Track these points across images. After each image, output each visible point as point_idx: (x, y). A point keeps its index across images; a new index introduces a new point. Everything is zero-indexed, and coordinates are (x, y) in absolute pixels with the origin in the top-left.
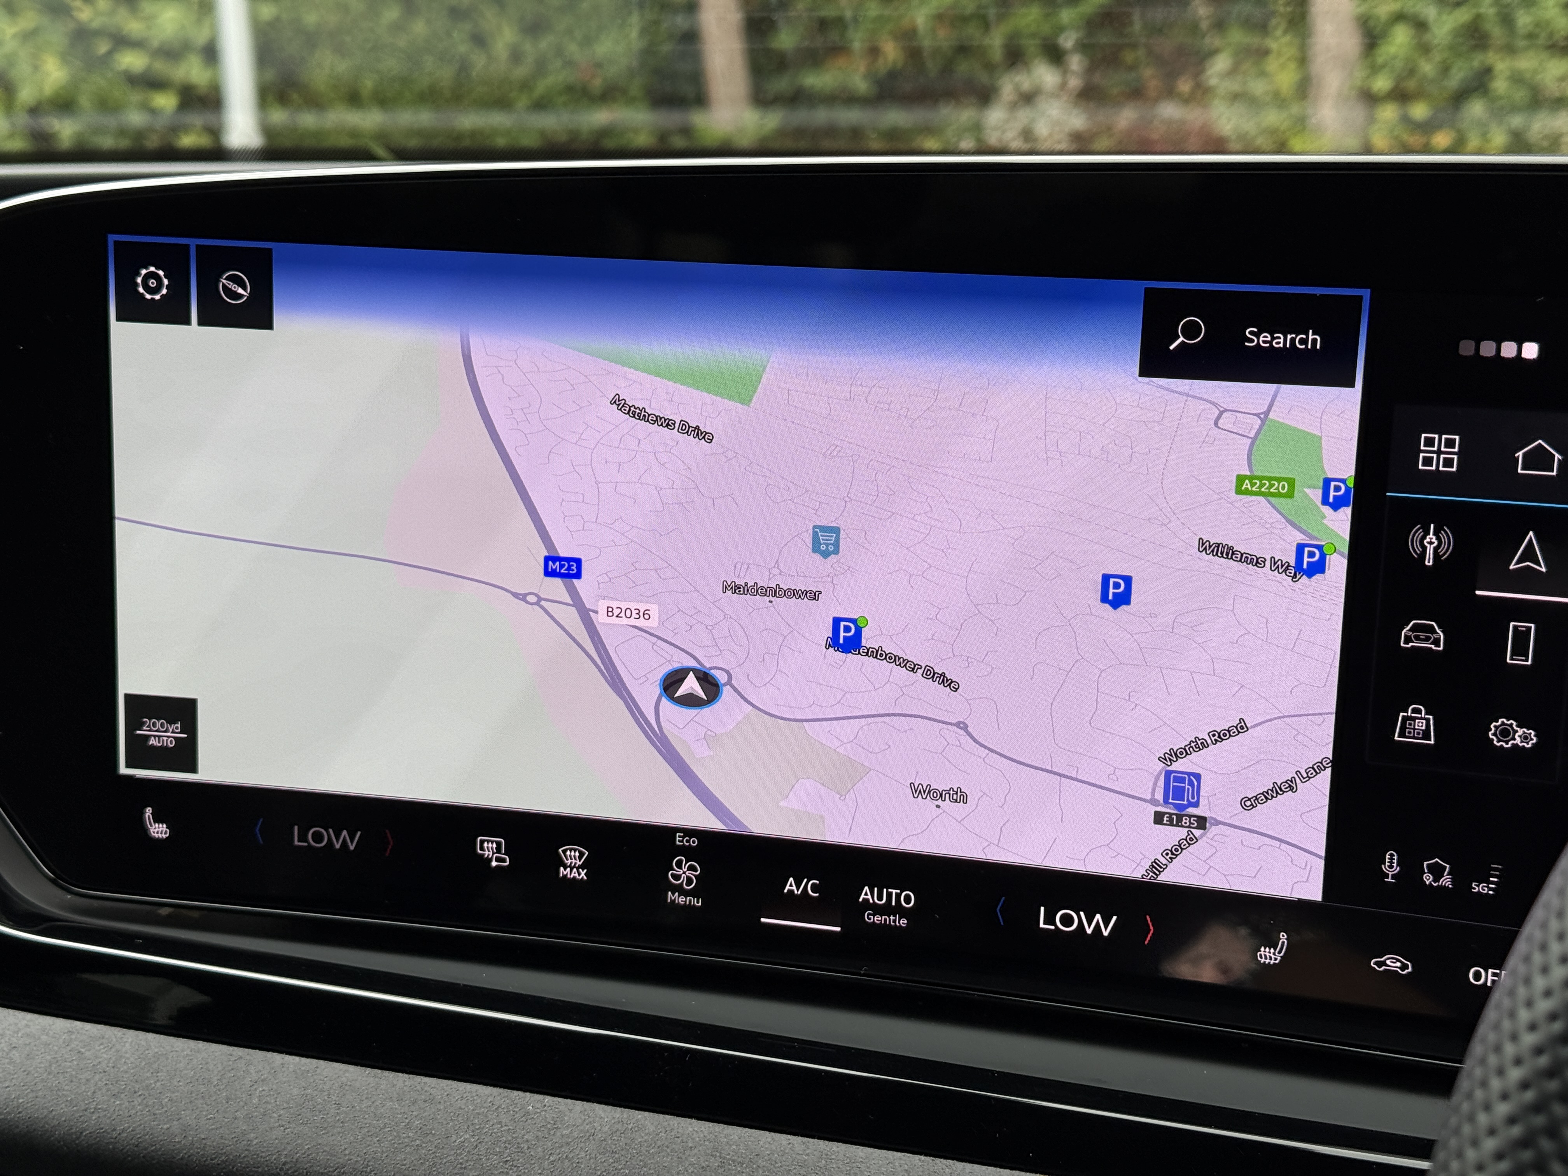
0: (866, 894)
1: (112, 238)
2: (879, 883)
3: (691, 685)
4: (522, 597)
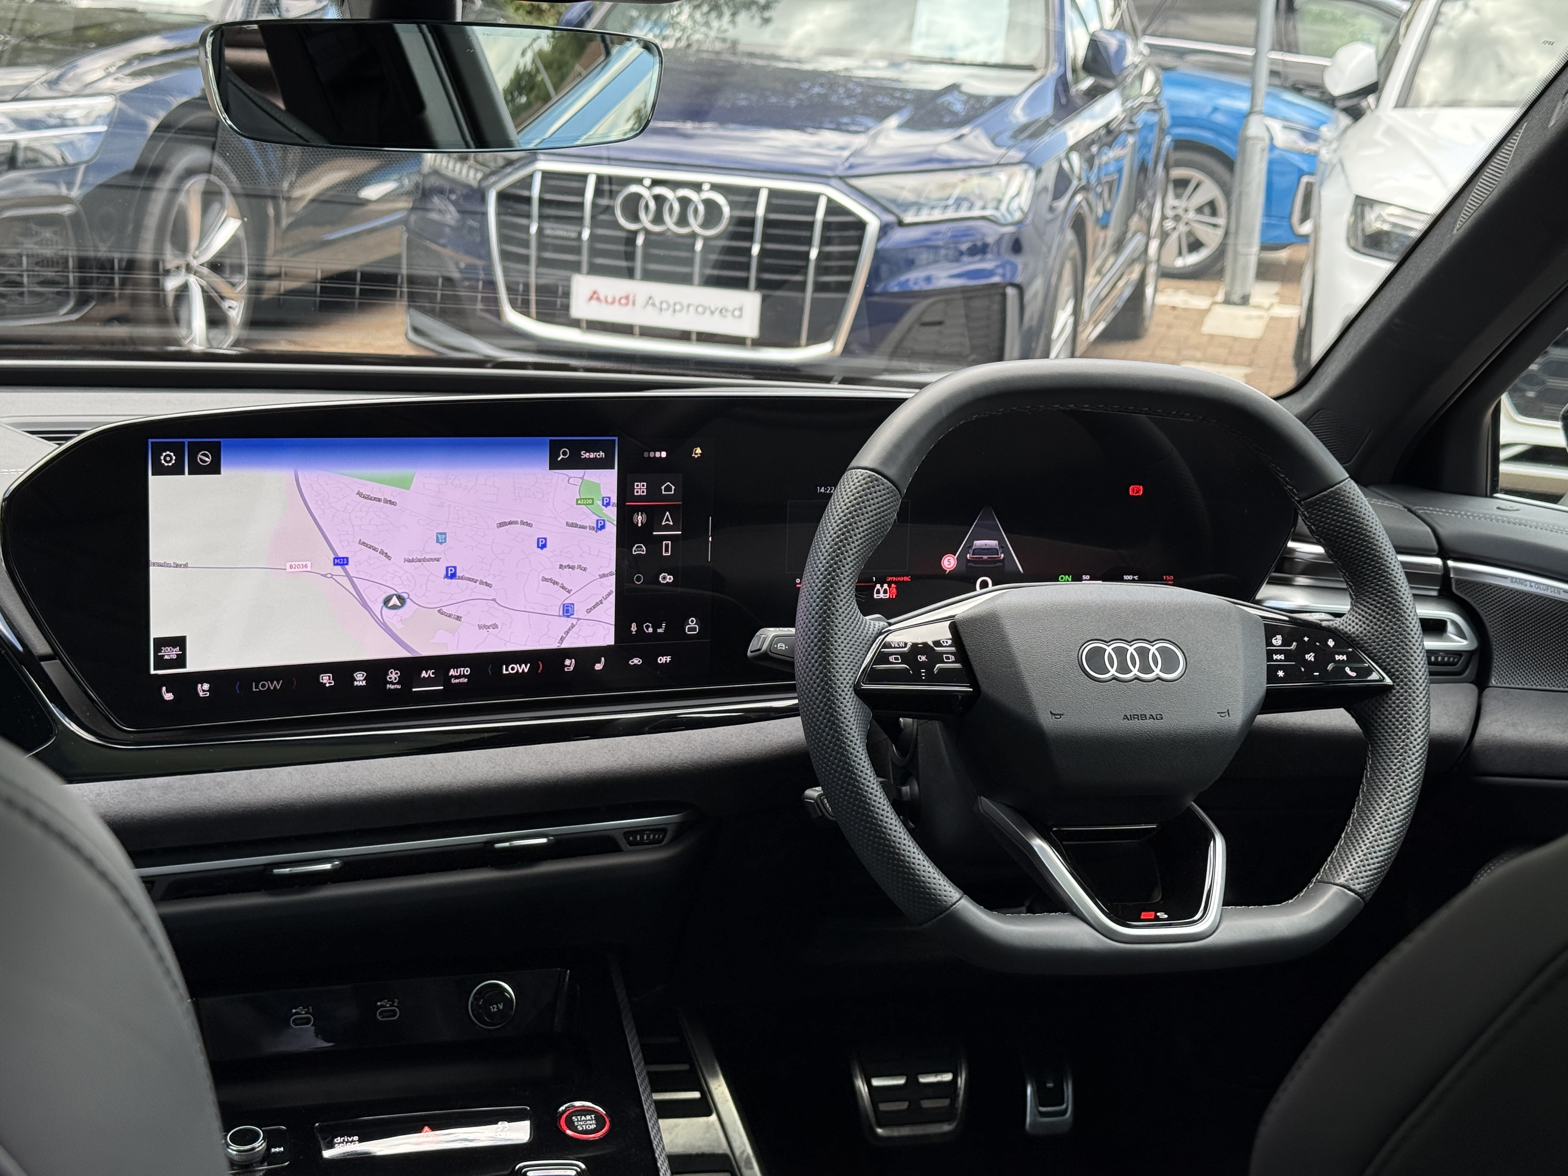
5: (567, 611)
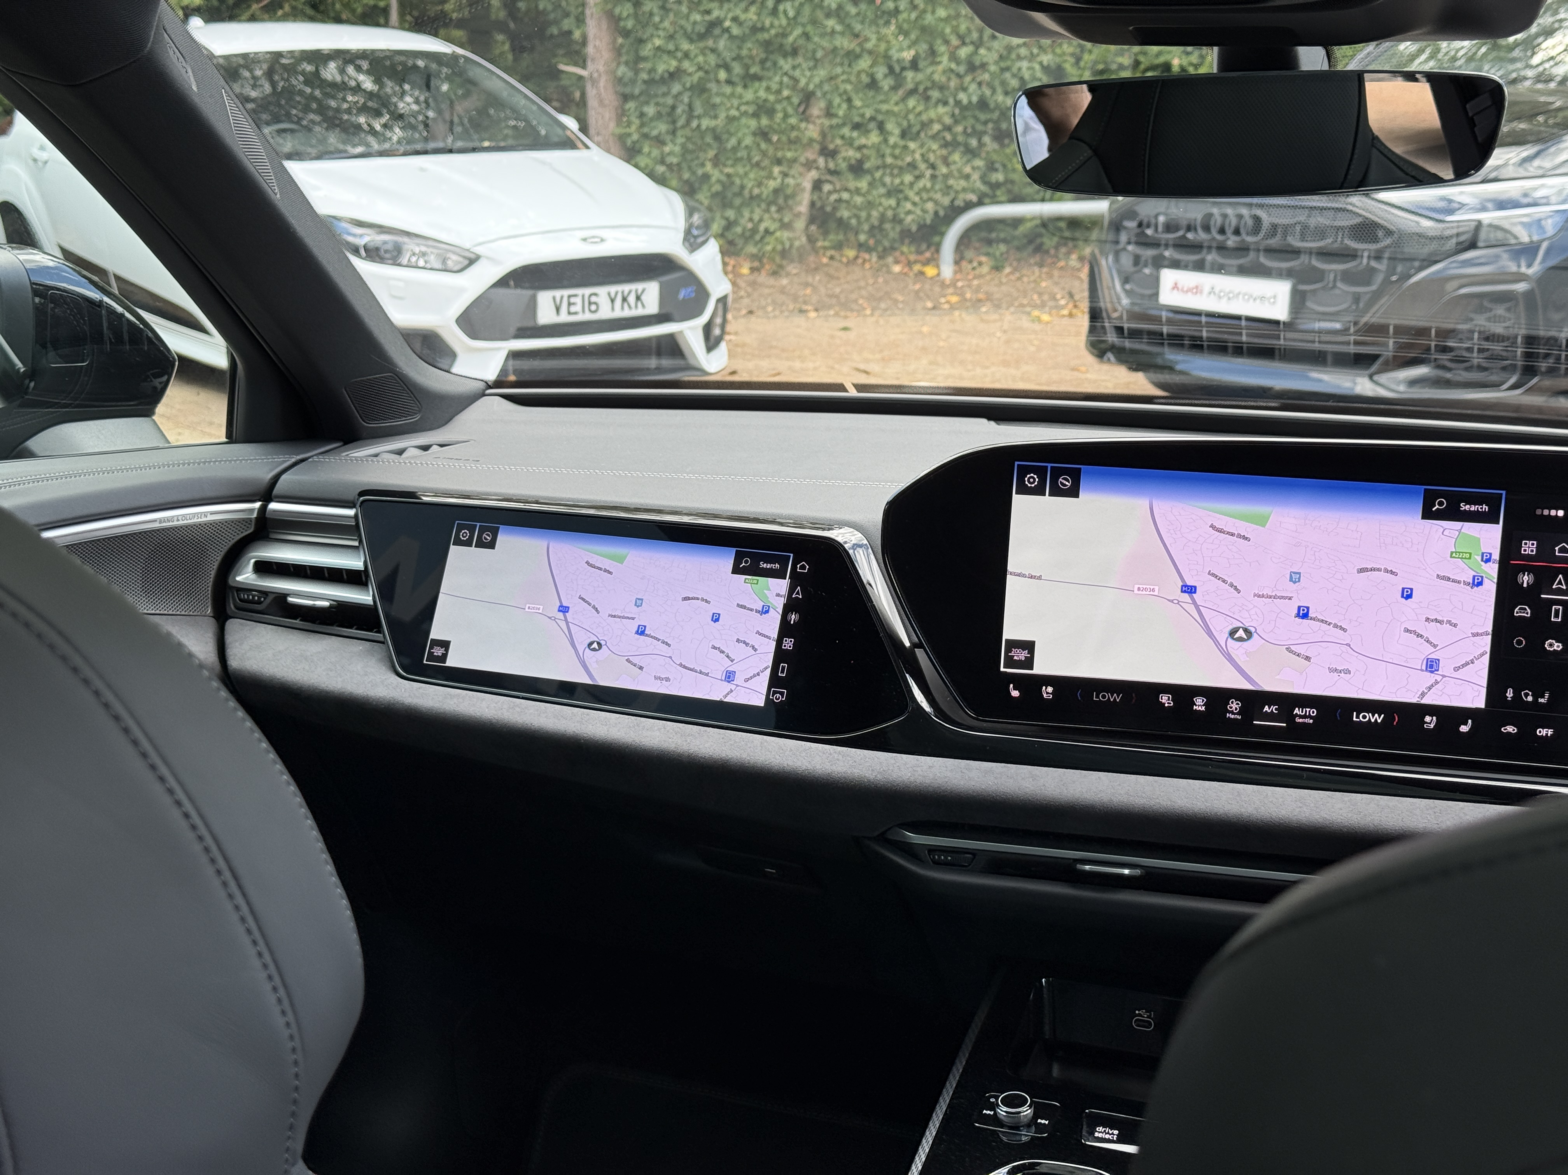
5: (1432, 666)
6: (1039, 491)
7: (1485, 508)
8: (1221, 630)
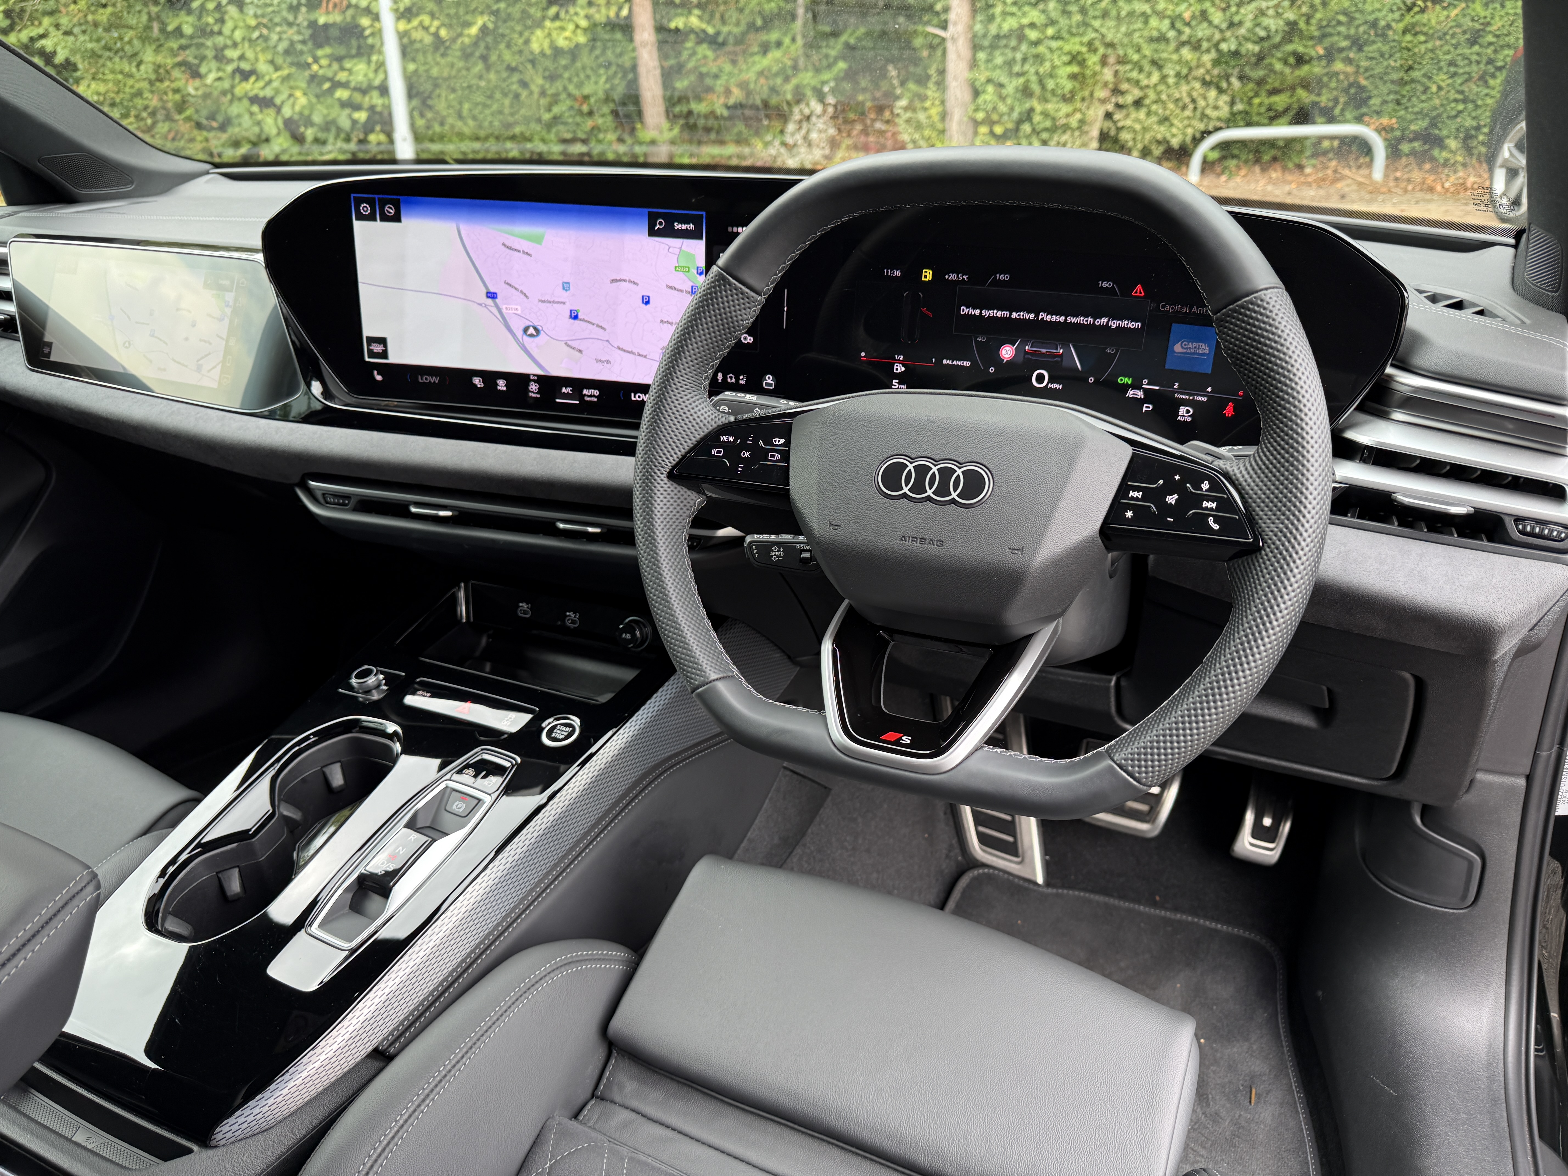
0: (585, 392)
1: (352, 195)
2: (589, 388)
3: (531, 331)
4: (481, 305)
6: (371, 218)
7: (691, 226)
8: (518, 326)
